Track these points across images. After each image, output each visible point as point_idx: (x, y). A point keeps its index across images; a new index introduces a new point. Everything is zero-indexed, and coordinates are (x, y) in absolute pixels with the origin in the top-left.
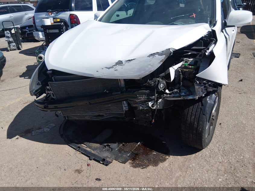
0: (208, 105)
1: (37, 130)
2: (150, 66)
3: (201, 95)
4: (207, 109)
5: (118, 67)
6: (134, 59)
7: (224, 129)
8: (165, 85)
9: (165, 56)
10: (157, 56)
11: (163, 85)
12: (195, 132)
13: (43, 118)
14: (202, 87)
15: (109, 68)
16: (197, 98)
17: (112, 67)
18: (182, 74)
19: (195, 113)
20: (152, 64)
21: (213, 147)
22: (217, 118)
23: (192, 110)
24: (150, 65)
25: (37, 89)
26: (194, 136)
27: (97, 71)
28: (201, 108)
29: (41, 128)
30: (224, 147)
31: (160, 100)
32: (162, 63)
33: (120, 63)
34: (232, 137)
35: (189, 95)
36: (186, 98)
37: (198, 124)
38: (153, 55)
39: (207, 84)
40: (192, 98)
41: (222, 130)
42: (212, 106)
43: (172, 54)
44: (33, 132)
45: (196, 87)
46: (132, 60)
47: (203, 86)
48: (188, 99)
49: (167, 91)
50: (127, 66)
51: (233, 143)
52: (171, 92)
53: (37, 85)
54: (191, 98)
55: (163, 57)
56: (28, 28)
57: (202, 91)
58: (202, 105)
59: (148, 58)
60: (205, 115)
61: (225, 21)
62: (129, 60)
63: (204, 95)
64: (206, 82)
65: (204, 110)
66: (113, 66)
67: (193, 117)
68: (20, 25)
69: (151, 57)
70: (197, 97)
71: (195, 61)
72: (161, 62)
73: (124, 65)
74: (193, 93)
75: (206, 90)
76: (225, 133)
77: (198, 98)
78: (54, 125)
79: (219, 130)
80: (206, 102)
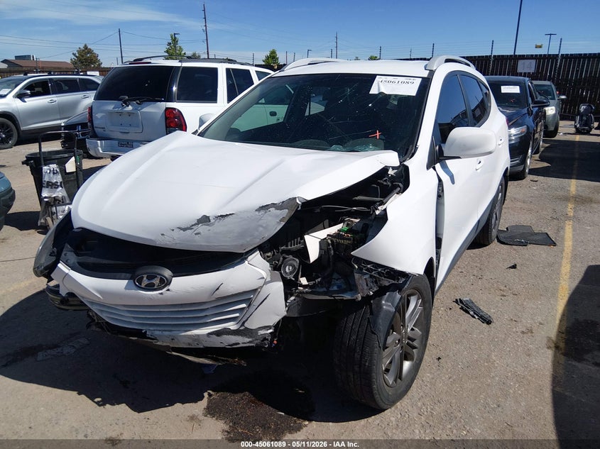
0: (382, 315)
1: (49, 351)
2: (261, 229)
3: (366, 292)
4: (380, 321)
5: (202, 228)
6: (230, 214)
7: (444, 370)
8: (295, 268)
9: (287, 210)
10: (272, 209)
11: (291, 268)
12: (356, 368)
13: (67, 324)
14: (367, 276)
15: (184, 229)
16: (360, 299)
17: (190, 228)
18: (334, 250)
19: (357, 329)
20: (264, 225)
21: (410, 408)
22: (424, 346)
23: (352, 322)
24: (261, 226)
25: (49, 263)
26: (355, 377)
27: (162, 235)
28: (368, 318)
29: (59, 347)
30: (432, 409)
31: (292, 298)
32: (283, 223)
33: (205, 220)
34: (457, 388)
35: (344, 291)
36: (338, 297)
37: (362, 353)
38: (265, 208)
39: (375, 270)
40: (349, 297)
41: (439, 372)
42: (392, 316)
43: (300, 208)
44: (39, 353)
45: (357, 276)
46: (227, 215)
47: (367, 274)
48: (345, 299)
49: (304, 281)
50: (218, 227)
51: (454, 401)
52: (312, 283)
53: (50, 255)
54: (347, 297)
55: (285, 213)
56: (80, 128)
57: (367, 285)
58: (372, 313)
59: (257, 213)
60: (375, 334)
61: (440, 148)
62: (222, 216)
63: (371, 293)
64: (373, 266)
65: (375, 323)
66: (193, 225)
67: (354, 337)
68: (66, 120)
69: (262, 212)
70: (359, 297)
71: (364, 224)
72: (281, 221)
73: (213, 224)
74: (352, 287)
75: (376, 282)
76: (444, 378)
77: (362, 297)
78: (86, 342)
79: (432, 371)
80: (380, 306)
